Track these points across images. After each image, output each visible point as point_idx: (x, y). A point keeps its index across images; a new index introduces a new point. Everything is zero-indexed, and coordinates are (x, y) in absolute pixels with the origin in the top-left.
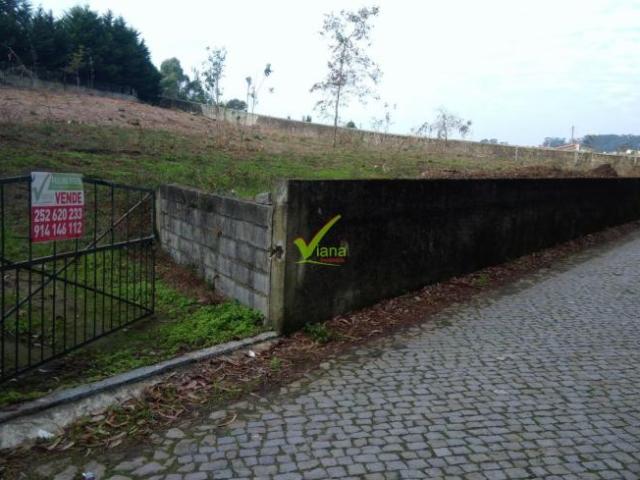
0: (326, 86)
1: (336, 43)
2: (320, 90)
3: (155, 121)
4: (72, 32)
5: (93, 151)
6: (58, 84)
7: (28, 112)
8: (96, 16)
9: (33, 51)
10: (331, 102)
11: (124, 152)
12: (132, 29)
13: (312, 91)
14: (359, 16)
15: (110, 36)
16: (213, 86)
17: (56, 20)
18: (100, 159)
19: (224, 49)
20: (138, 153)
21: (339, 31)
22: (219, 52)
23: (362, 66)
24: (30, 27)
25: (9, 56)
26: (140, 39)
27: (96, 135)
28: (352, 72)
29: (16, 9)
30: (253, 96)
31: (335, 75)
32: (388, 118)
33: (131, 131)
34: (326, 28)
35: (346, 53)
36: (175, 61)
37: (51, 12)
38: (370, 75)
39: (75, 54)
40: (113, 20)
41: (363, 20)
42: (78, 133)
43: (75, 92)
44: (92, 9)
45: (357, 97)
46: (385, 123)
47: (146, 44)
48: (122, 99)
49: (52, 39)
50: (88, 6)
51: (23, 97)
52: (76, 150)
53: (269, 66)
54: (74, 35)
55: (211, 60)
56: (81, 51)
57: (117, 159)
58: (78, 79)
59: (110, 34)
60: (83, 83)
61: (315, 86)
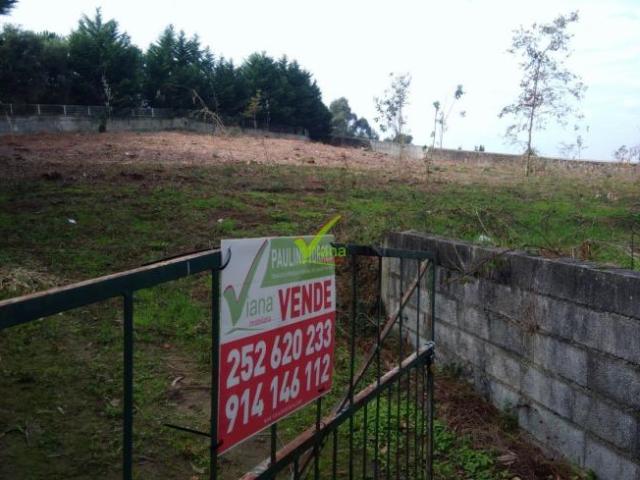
0: (518, 109)
1: (528, 59)
2: (510, 113)
3: (329, 158)
4: (250, 79)
5: (275, 190)
6: (238, 128)
7: (211, 155)
8: (272, 61)
9: (215, 98)
10: (525, 125)
11: (308, 190)
12: (305, 72)
13: (501, 115)
14: (555, 26)
15: (285, 80)
16: (395, 114)
17: (236, 68)
18: (285, 199)
19: (408, 74)
20: (322, 190)
21: (532, 46)
22: (402, 78)
23: (562, 83)
24: (212, 75)
25: (194, 99)
26: (312, 81)
27: (274, 174)
28: (549, 89)
29: (200, 60)
30: (441, 122)
31: (528, 96)
32: (579, 142)
33: (308, 169)
34: (516, 45)
35: (541, 70)
36: (344, 101)
37: (231, 61)
38: (570, 91)
39: (253, 99)
40: (288, 63)
41: (560, 30)
42: (257, 172)
43: (253, 135)
44: (268, 55)
45: (556, 117)
46: (576, 148)
47: (318, 85)
48: (296, 139)
49: (233, 86)
50: (264, 53)
51: (207, 142)
52: (258, 190)
53: (460, 87)
54: (252, 81)
55: (394, 87)
56: (258, 95)
57: (302, 198)
58: (255, 123)
59: (285, 78)
60: (260, 126)
61: (505, 109)
